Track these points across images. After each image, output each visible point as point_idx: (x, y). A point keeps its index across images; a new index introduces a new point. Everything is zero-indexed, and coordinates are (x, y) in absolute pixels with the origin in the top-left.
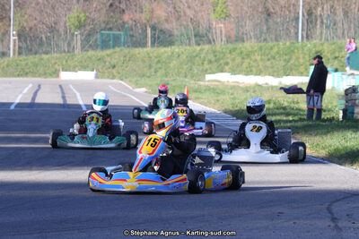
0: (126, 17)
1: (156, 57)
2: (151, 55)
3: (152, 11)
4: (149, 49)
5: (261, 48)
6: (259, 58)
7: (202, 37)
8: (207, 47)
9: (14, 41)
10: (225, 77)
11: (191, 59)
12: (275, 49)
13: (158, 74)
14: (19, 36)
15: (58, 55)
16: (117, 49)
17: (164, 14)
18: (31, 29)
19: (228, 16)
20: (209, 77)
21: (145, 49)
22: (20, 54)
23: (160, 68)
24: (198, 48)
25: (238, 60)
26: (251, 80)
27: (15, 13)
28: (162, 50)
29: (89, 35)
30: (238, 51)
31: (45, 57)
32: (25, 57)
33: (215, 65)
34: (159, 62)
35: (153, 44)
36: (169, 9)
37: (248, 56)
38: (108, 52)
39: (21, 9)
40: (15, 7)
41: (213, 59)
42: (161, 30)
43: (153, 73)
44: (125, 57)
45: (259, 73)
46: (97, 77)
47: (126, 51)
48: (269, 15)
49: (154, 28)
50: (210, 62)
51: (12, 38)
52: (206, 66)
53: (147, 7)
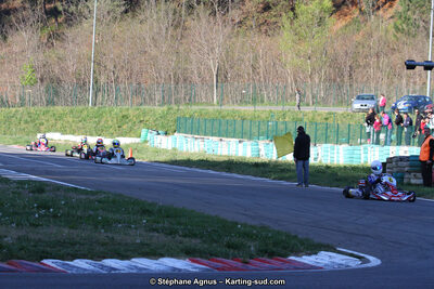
5: (72, 112)
6: (71, 120)
11: (8, 119)
12: (85, 113)
24: (14, 109)
30: (51, 113)
33: (32, 125)
37: (60, 118)
41: (29, 119)
50: (26, 122)
52: (23, 126)
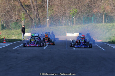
1: (106, 27)
2: (104, 26)
4: (103, 24)
9: (48, 20)
13: (107, 34)
14: (50, 18)
15: (66, 26)
16: (90, 24)
17: (110, 9)
18: (55, 16)
21: (102, 24)
22: (50, 26)
23: (108, 32)
27: (48, 9)
28: (109, 24)
29: (79, 18)
31: (61, 27)
32: (52, 27)
34: (107, 29)
36: (112, 8)
38: (86, 25)
39: (51, 8)
40: (48, 7)
42: (109, 16)
43: (105, 34)
44: (93, 27)
47: (94, 24)
51: (47, 19)
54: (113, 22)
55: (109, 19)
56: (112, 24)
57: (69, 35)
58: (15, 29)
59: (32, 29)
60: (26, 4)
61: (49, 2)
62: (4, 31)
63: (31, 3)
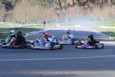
0: (86, 16)
1: (91, 23)
3: (91, 15)
7: (99, 20)
8: (100, 21)
10: (103, 27)
14: (68, 19)
15: (74, 22)
17: (93, 16)
18: (70, 18)
19: (104, 16)
20: (100, 27)
21: (89, 22)
22: (68, 22)
25: (105, 24)
26: (107, 27)
27: (67, 15)
31: (72, 23)
35: (91, 21)
38: (83, 22)
45: (109, 26)
46: (81, 26)
47: (86, 22)
48: (111, 16)
49: (91, 18)
53: (90, 14)
54: (94, 21)
55: (92, 20)
56: (93, 22)
57: (75, 26)
58: (53, 23)
59: (60, 23)
60: (58, 13)
61: (67, 12)
62: (49, 24)
63: (60, 12)
